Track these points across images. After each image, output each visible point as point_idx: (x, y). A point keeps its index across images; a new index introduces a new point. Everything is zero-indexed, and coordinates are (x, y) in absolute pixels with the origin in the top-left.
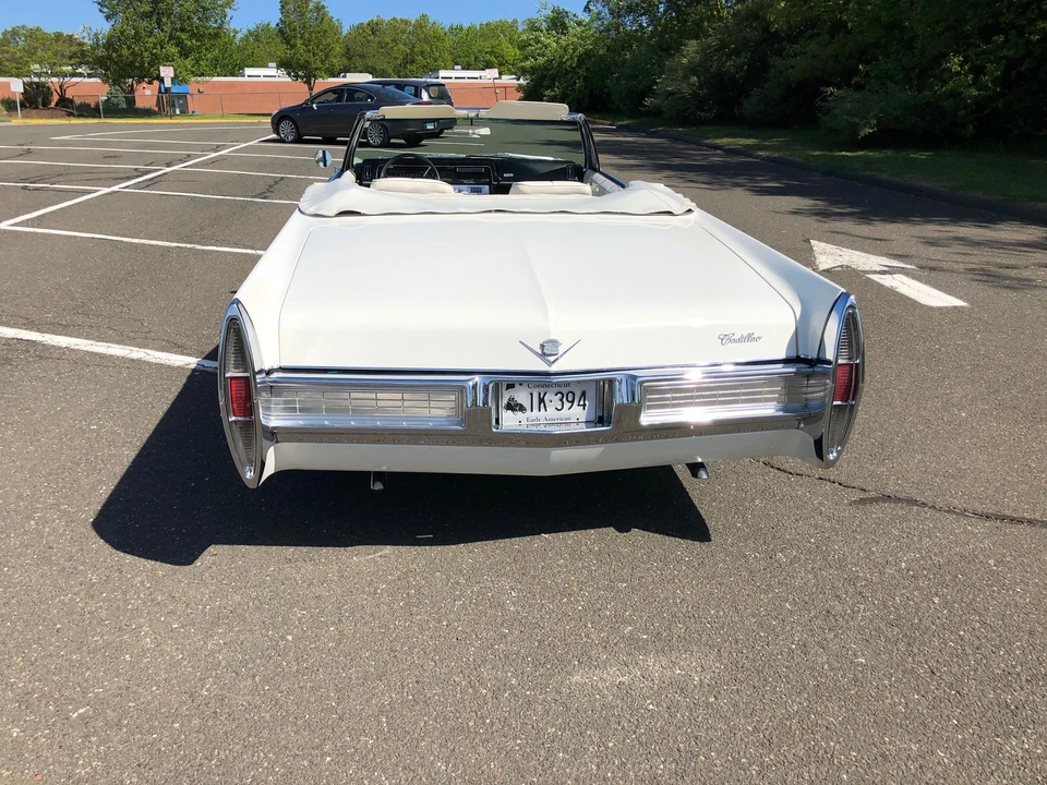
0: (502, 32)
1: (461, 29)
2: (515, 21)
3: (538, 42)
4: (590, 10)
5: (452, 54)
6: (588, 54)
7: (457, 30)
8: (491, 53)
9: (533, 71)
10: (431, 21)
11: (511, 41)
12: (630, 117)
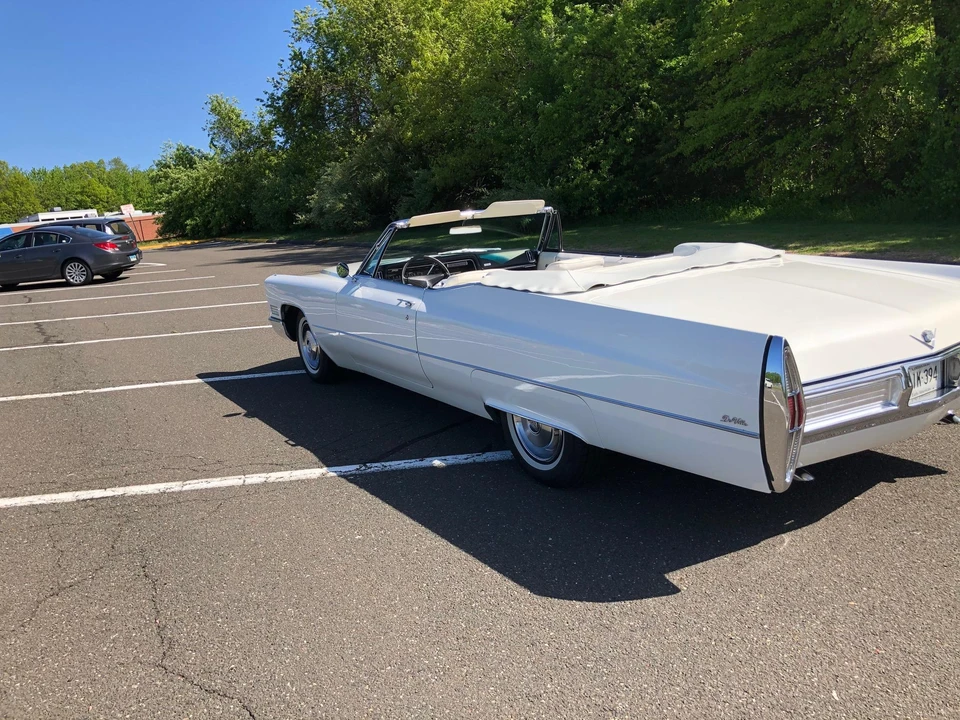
0: (89, 172)
1: (45, 173)
2: (101, 162)
3: (166, 178)
4: (215, 146)
5: (39, 197)
6: (219, 183)
7: (39, 175)
8: (82, 193)
9: (167, 204)
10: (10, 167)
11: (101, 180)
12: (282, 235)
